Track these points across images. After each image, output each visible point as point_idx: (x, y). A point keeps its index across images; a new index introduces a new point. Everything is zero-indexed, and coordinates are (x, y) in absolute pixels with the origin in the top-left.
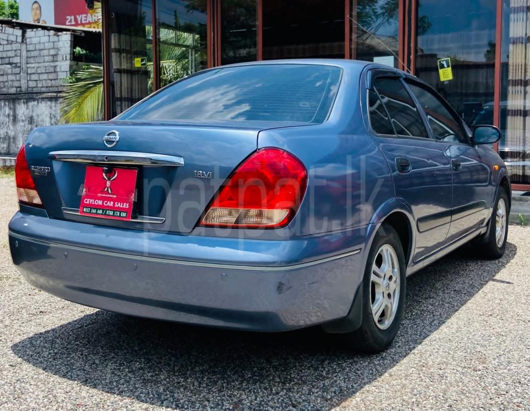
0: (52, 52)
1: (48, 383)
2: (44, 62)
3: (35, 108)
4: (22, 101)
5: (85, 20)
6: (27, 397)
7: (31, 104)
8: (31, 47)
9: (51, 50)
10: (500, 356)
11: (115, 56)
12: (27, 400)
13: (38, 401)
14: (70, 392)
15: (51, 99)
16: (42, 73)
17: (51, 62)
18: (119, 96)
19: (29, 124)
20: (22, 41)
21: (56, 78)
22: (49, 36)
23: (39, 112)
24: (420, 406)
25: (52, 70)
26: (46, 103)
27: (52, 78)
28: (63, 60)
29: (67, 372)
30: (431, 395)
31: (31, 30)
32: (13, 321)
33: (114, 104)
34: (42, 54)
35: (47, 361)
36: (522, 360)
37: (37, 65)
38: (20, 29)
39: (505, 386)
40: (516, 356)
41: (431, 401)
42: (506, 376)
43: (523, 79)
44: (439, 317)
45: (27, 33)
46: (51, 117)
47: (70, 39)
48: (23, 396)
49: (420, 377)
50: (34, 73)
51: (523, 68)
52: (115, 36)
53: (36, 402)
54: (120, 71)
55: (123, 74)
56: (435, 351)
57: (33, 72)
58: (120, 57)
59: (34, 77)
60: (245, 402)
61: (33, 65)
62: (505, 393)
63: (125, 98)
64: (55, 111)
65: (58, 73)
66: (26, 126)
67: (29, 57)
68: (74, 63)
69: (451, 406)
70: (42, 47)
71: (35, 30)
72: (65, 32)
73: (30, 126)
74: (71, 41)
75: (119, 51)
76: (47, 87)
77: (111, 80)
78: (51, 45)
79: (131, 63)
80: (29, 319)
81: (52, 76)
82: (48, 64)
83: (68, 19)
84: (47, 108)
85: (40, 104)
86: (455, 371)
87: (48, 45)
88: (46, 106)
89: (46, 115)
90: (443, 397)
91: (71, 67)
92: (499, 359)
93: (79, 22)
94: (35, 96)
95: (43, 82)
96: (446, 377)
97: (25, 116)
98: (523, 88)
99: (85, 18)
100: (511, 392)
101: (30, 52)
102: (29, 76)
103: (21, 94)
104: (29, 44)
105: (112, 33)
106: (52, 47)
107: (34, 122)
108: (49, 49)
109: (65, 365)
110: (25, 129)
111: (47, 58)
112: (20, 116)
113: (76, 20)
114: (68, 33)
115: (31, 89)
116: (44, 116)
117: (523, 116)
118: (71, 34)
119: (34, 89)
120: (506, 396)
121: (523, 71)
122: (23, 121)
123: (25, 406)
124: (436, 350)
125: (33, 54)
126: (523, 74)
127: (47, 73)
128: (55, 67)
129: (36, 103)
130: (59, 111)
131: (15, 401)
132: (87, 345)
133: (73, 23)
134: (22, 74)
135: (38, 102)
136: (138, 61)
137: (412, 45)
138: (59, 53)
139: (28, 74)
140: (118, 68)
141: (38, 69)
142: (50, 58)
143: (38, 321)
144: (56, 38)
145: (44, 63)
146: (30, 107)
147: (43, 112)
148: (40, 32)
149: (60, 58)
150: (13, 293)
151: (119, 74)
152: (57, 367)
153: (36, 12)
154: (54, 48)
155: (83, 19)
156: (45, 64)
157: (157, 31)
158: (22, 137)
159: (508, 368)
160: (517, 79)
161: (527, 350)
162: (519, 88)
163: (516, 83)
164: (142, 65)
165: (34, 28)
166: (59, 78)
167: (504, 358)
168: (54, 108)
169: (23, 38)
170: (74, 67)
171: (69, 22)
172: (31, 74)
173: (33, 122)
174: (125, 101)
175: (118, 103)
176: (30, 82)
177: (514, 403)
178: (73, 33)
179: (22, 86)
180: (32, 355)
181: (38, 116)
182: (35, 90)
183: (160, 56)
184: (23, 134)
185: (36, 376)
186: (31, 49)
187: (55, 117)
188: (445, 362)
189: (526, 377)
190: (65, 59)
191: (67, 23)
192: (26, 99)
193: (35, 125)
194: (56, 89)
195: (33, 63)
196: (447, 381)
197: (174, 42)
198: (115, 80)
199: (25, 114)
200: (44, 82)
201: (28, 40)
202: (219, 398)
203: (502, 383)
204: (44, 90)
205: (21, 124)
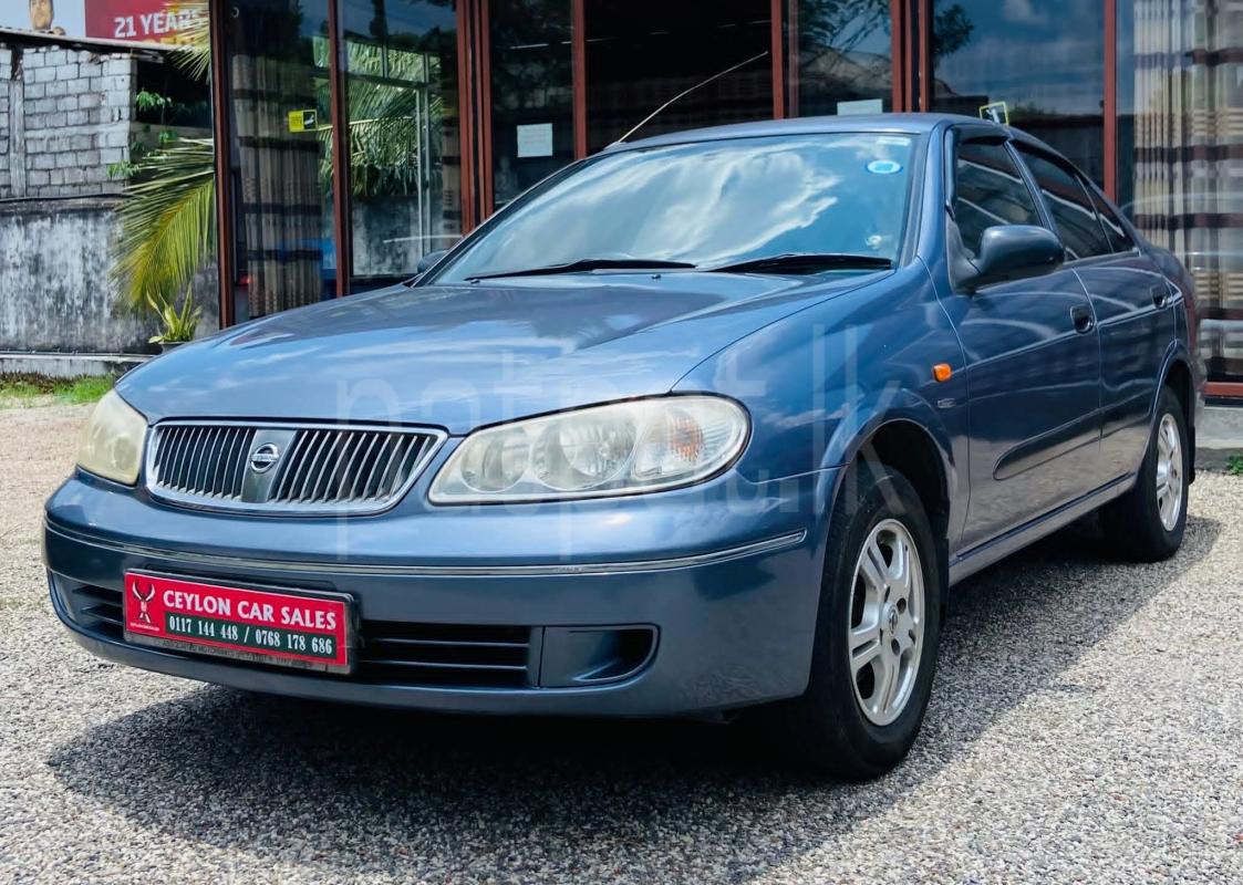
0: (87, 102)
1: (135, 792)
2: (67, 125)
3: (46, 237)
4: (13, 219)
5: (160, 26)
6: (93, 816)
7: (35, 226)
8: (33, 92)
9: (82, 97)
10: (1092, 713)
11: (241, 108)
12: (94, 822)
13: (116, 822)
14: (184, 805)
15: (83, 213)
16: (61, 153)
17: (83, 125)
18: (253, 200)
19: (30, 273)
20: (13, 77)
21: (96, 163)
22: (78, 63)
23: (56, 246)
24: (917, 803)
25: (86, 144)
26: (73, 224)
27: (85, 163)
28: (112, 120)
29: (175, 772)
30: (943, 784)
31: (34, 50)
32: (39, 684)
33: (241, 221)
34: (61, 108)
35: (126, 753)
36: (1135, 720)
37: (48, 133)
38: (8, 48)
39: (1095, 765)
40: (1125, 713)
41: (941, 795)
42: (1099, 748)
43: (1166, 145)
44: (971, 648)
45: (24, 57)
46: (84, 257)
47: (129, 72)
48: (83, 816)
49: (922, 755)
50: (43, 153)
51: (1166, 122)
52: (240, 62)
53: (112, 825)
54: (253, 143)
55: (261, 150)
56: (957, 709)
57: (39, 150)
58: (254, 109)
59: (42, 162)
60: (558, 809)
61: (39, 134)
62: (1093, 777)
63: (267, 205)
64: (94, 240)
65: (102, 151)
66: (25, 280)
67: (31, 115)
68: (139, 127)
69: (980, 802)
70: (60, 89)
71: (43, 49)
72: (117, 55)
73: (33, 278)
74: (131, 75)
75: (253, 95)
76: (74, 185)
77: (234, 164)
78: (83, 84)
79: (281, 122)
80: (75, 680)
81: (85, 159)
82: (75, 130)
83: (119, 23)
84: (74, 236)
85: (57, 226)
86: (994, 742)
87: (74, 87)
88: (71, 232)
89: (74, 252)
90: (966, 787)
91: (132, 135)
92: (1089, 720)
93: (147, 32)
94: (44, 205)
95: (63, 175)
96: (976, 753)
97: (21, 254)
98: (1166, 165)
99: (161, 22)
100: (1106, 776)
101: (31, 104)
102: (29, 158)
103: (11, 202)
104: (29, 84)
105: (233, 55)
106: (86, 90)
107: (43, 268)
108: (78, 96)
109: (168, 759)
110: (23, 287)
111: (73, 117)
112: (8, 254)
113: (138, 26)
114: (125, 56)
115: (36, 190)
116: (69, 254)
117: (1169, 229)
118: (132, 58)
119: (43, 191)
120: (1095, 782)
121: (1166, 129)
122: (15, 266)
123: (89, 833)
124: (961, 707)
125: (40, 107)
126: (1166, 137)
127: (75, 151)
128: (93, 137)
129: (47, 223)
130: (104, 243)
131: (66, 826)
132: (211, 721)
133: (132, 33)
134: (12, 155)
135: (53, 222)
136: (297, 119)
137: (922, 74)
138: (103, 103)
139: (26, 155)
140: (251, 134)
141: (51, 143)
142: (82, 117)
143: (96, 682)
144: (94, 70)
145: (67, 129)
146: (34, 233)
147: (66, 245)
148: (58, 54)
149: (105, 116)
150: (33, 633)
151: (251, 151)
152: (151, 763)
153: (39, 9)
154: (90, 92)
155: (157, 23)
156: (70, 130)
157: (341, 49)
158: (15, 305)
159: (1106, 733)
160: (1153, 146)
161: (1149, 703)
162: (1159, 167)
163: (1150, 155)
164: (306, 127)
165: (41, 46)
166: (102, 162)
167: (1099, 717)
168: (91, 235)
169: (14, 71)
170: (141, 137)
171: (121, 31)
172: (35, 154)
173: (40, 270)
174: (267, 212)
175: (251, 218)
176: (32, 174)
177: (1109, 794)
178: (136, 56)
179: (13, 183)
180: (92, 745)
181: (53, 254)
182: (45, 193)
183: (347, 109)
184: (17, 298)
185: (106, 781)
186: (32, 96)
187: (94, 255)
188: (975, 728)
189: (1139, 748)
190: (117, 118)
191: (118, 34)
192: (22, 214)
193: (45, 275)
194: (97, 190)
195: (38, 129)
196: (977, 761)
197: (381, 75)
198: (242, 163)
199: (20, 250)
200: (66, 173)
201: (27, 74)
202: (502, 805)
203: (1090, 760)
204: (66, 191)
205: (12, 273)
